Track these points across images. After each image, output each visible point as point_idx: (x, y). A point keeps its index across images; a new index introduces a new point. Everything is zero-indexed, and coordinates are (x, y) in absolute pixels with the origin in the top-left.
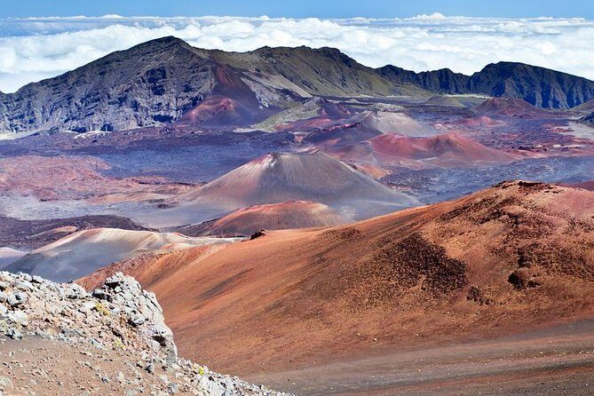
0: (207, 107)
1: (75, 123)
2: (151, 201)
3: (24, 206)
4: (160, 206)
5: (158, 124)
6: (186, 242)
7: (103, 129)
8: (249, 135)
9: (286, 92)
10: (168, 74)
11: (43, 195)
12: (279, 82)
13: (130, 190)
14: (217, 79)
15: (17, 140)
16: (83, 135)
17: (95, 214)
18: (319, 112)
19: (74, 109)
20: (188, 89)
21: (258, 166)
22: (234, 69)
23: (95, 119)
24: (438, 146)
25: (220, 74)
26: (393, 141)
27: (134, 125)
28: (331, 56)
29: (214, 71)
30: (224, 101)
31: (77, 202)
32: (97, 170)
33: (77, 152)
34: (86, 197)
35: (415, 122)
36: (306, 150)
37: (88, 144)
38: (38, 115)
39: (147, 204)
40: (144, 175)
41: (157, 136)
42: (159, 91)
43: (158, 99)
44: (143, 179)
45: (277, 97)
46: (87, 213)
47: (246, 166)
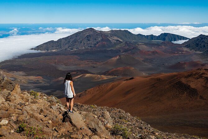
0: (100, 44)
1: (70, 48)
2: (91, 66)
3: (62, 67)
4: (94, 67)
5: (89, 48)
6: (106, 77)
7: (77, 49)
8: (110, 50)
9: (118, 40)
10: (91, 36)
11: (66, 64)
12: (116, 38)
13: (85, 63)
14: (102, 37)
15: (58, 51)
16: (72, 50)
17: (79, 69)
18: (126, 45)
19: (70, 44)
20: (95, 40)
21: (116, 58)
22: (106, 35)
23: (75, 47)
24: (154, 53)
25: (103, 36)
26: (144, 52)
27: (83, 48)
28: (126, 32)
29: (101, 36)
30: (104, 42)
31: (74, 66)
32: (77, 59)
33: (72, 54)
34: (76, 65)
35: (147, 47)
36: (123, 54)
37: (74, 53)
38: (62, 46)
39: (90, 67)
40: (88, 60)
41: (89, 50)
42: (89, 40)
43: (89, 42)
44: (88, 61)
45: (115, 41)
46: (77, 69)
47: (113, 58)
